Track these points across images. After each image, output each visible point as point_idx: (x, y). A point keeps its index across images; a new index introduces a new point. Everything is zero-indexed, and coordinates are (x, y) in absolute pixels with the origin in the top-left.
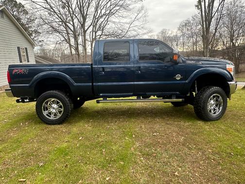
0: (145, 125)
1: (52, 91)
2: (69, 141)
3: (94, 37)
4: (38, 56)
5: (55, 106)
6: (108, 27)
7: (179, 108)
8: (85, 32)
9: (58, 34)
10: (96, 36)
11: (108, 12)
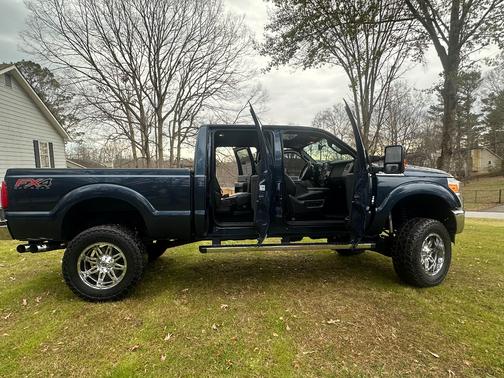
0: (303, 299)
1: (103, 228)
2: (140, 349)
3: (176, 130)
4: (72, 160)
5: (107, 259)
6: (201, 114)
7: (350, 258)
8: (161, 121)
9: (112, 123)
10: (180, 129)
11: (201, 91)
